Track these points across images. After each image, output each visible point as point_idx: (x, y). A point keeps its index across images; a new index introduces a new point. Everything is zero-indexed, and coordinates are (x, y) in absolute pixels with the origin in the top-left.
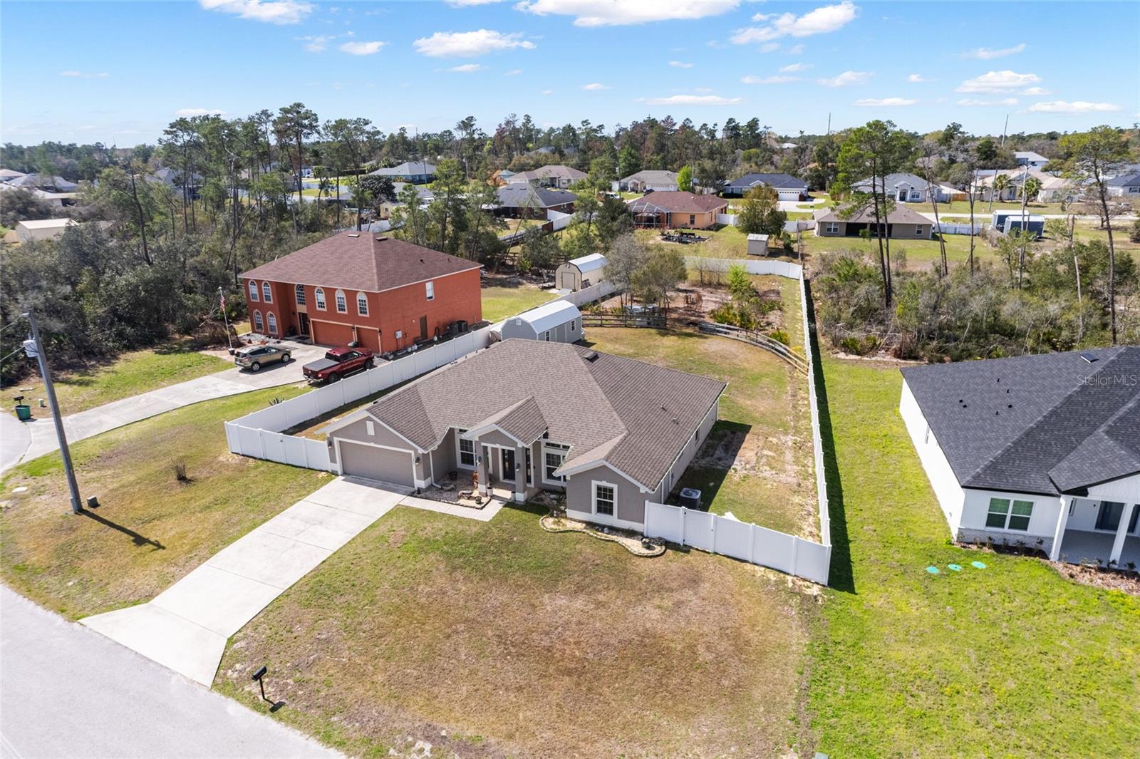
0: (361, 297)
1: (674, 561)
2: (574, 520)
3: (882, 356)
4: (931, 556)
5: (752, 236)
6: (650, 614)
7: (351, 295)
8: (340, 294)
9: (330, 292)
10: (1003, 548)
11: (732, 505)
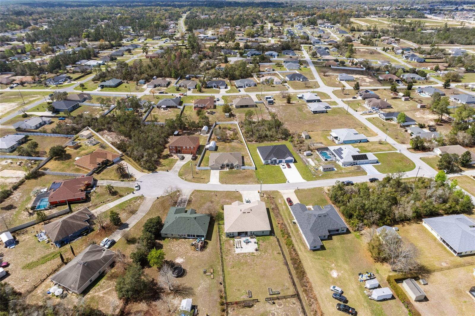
0: (192, 147)
1: (244, 170)
2: (235, 169)
3: (254, 142)
4: (262, 166)
5: (226, 114)
6: (245, 174)
7: (190, 147)
8: (188, 147)
9: (186, 147)
10: (267, 164)
11: (246, 165)
